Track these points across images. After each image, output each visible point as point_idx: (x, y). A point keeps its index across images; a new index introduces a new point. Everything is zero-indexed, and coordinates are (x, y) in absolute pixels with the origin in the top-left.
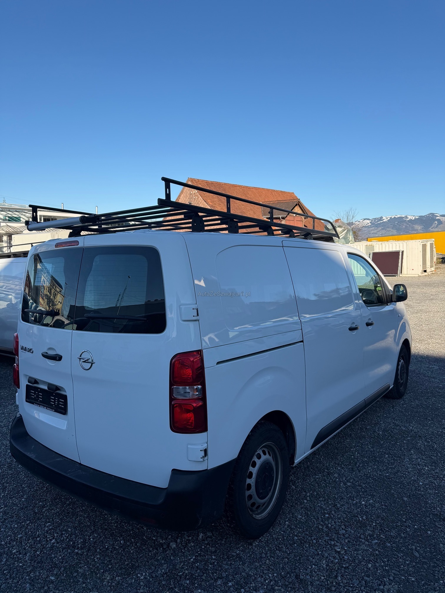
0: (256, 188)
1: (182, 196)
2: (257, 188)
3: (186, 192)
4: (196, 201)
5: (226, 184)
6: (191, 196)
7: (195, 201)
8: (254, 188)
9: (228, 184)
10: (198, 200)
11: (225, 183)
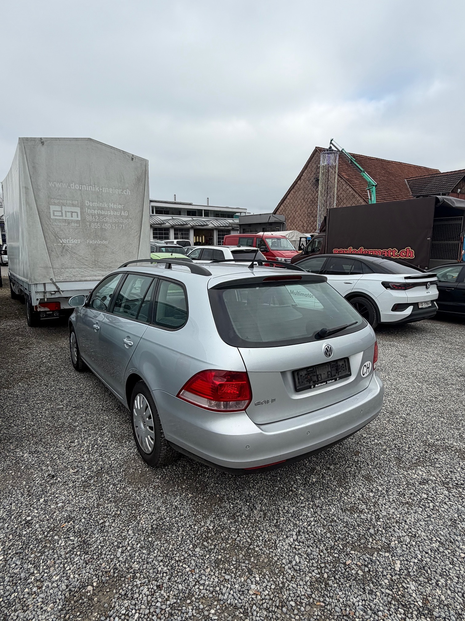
1: (306, 171)
2: (397, 163)
3: (312, 167)
6: (318, 170)
8: (393, 162)
9: (363, 157)
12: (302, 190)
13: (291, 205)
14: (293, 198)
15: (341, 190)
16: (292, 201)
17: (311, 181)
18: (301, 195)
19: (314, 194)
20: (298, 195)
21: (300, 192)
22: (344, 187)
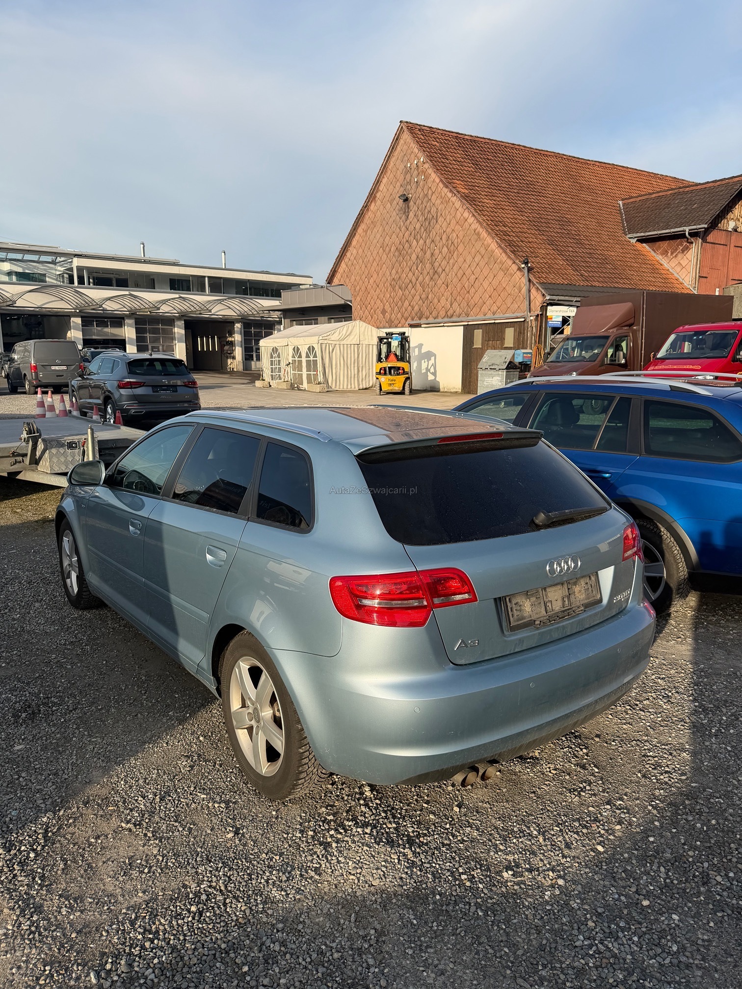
0: (603, 165)
1: (385, 181)
2: (607, 166)
3: (395, 169)
4: (421, 190)
5: (517, 147)
6: (408, 176)
7: (419, 189)
8: (598, 164)
9: (523, 148)
10: (426, 187)
11: (514, 144)
12: (378, 224)
13: (361, 261)
14: (363, 244)
15: (453, 222)
16: (360, 251)
17: (395, 202)
18: (378, 236)
19: (401, 234)
20: (372, 237)
21: (375, 230)
22: (459, 215)
